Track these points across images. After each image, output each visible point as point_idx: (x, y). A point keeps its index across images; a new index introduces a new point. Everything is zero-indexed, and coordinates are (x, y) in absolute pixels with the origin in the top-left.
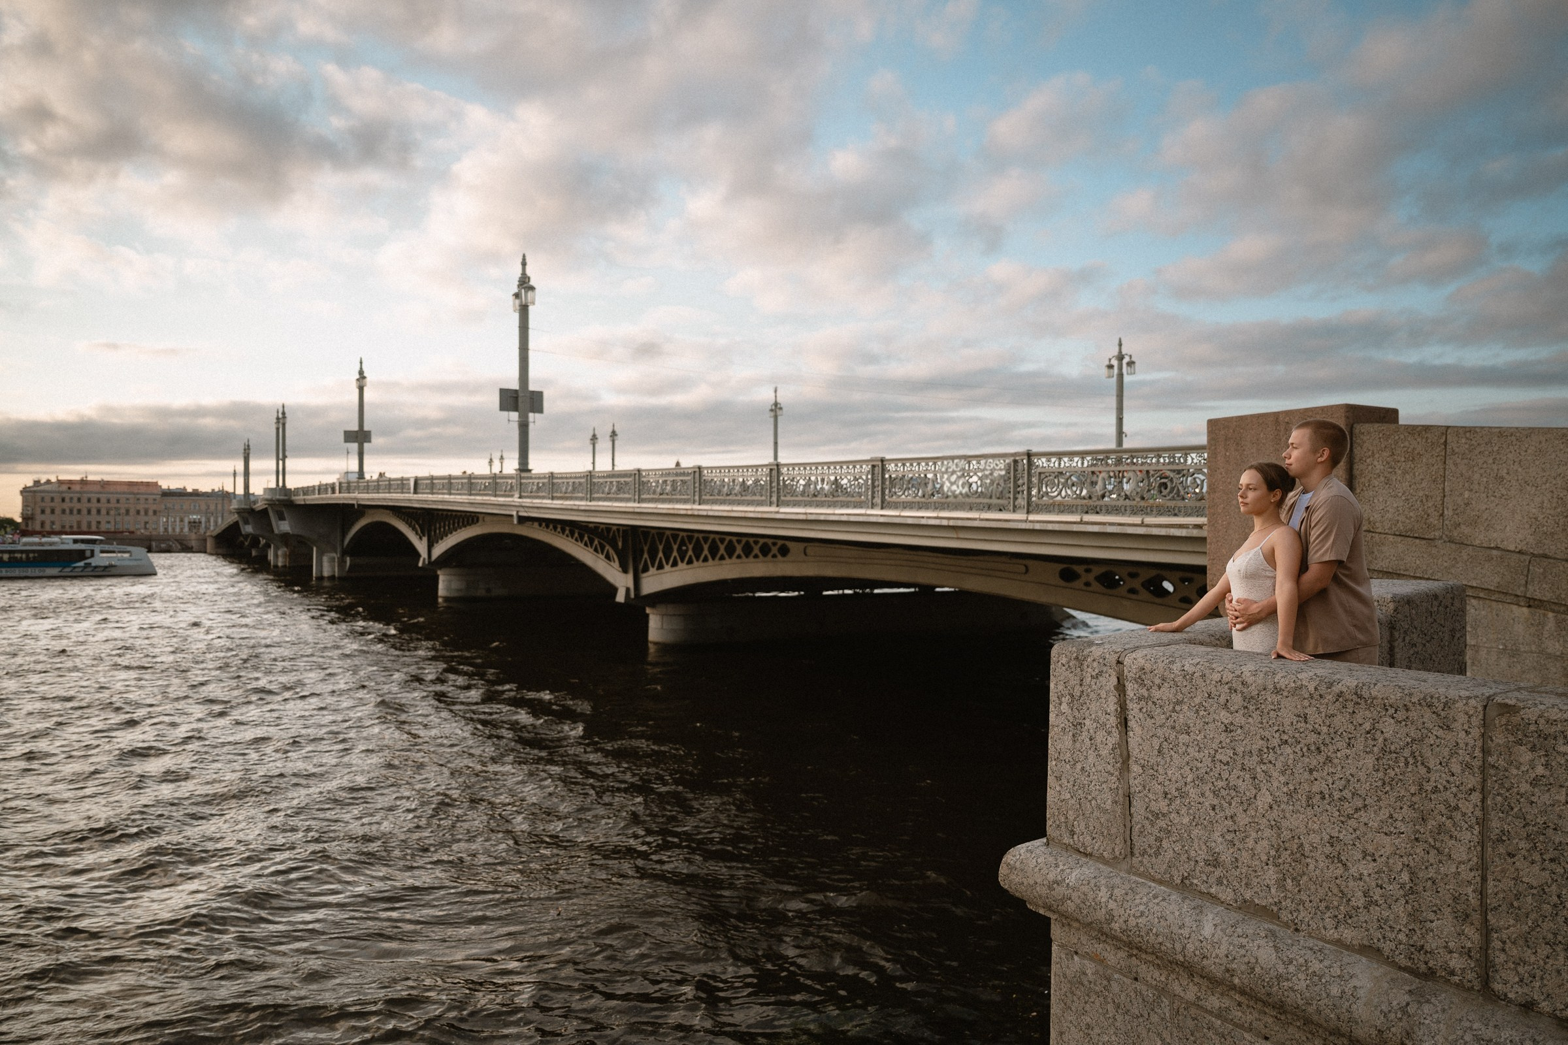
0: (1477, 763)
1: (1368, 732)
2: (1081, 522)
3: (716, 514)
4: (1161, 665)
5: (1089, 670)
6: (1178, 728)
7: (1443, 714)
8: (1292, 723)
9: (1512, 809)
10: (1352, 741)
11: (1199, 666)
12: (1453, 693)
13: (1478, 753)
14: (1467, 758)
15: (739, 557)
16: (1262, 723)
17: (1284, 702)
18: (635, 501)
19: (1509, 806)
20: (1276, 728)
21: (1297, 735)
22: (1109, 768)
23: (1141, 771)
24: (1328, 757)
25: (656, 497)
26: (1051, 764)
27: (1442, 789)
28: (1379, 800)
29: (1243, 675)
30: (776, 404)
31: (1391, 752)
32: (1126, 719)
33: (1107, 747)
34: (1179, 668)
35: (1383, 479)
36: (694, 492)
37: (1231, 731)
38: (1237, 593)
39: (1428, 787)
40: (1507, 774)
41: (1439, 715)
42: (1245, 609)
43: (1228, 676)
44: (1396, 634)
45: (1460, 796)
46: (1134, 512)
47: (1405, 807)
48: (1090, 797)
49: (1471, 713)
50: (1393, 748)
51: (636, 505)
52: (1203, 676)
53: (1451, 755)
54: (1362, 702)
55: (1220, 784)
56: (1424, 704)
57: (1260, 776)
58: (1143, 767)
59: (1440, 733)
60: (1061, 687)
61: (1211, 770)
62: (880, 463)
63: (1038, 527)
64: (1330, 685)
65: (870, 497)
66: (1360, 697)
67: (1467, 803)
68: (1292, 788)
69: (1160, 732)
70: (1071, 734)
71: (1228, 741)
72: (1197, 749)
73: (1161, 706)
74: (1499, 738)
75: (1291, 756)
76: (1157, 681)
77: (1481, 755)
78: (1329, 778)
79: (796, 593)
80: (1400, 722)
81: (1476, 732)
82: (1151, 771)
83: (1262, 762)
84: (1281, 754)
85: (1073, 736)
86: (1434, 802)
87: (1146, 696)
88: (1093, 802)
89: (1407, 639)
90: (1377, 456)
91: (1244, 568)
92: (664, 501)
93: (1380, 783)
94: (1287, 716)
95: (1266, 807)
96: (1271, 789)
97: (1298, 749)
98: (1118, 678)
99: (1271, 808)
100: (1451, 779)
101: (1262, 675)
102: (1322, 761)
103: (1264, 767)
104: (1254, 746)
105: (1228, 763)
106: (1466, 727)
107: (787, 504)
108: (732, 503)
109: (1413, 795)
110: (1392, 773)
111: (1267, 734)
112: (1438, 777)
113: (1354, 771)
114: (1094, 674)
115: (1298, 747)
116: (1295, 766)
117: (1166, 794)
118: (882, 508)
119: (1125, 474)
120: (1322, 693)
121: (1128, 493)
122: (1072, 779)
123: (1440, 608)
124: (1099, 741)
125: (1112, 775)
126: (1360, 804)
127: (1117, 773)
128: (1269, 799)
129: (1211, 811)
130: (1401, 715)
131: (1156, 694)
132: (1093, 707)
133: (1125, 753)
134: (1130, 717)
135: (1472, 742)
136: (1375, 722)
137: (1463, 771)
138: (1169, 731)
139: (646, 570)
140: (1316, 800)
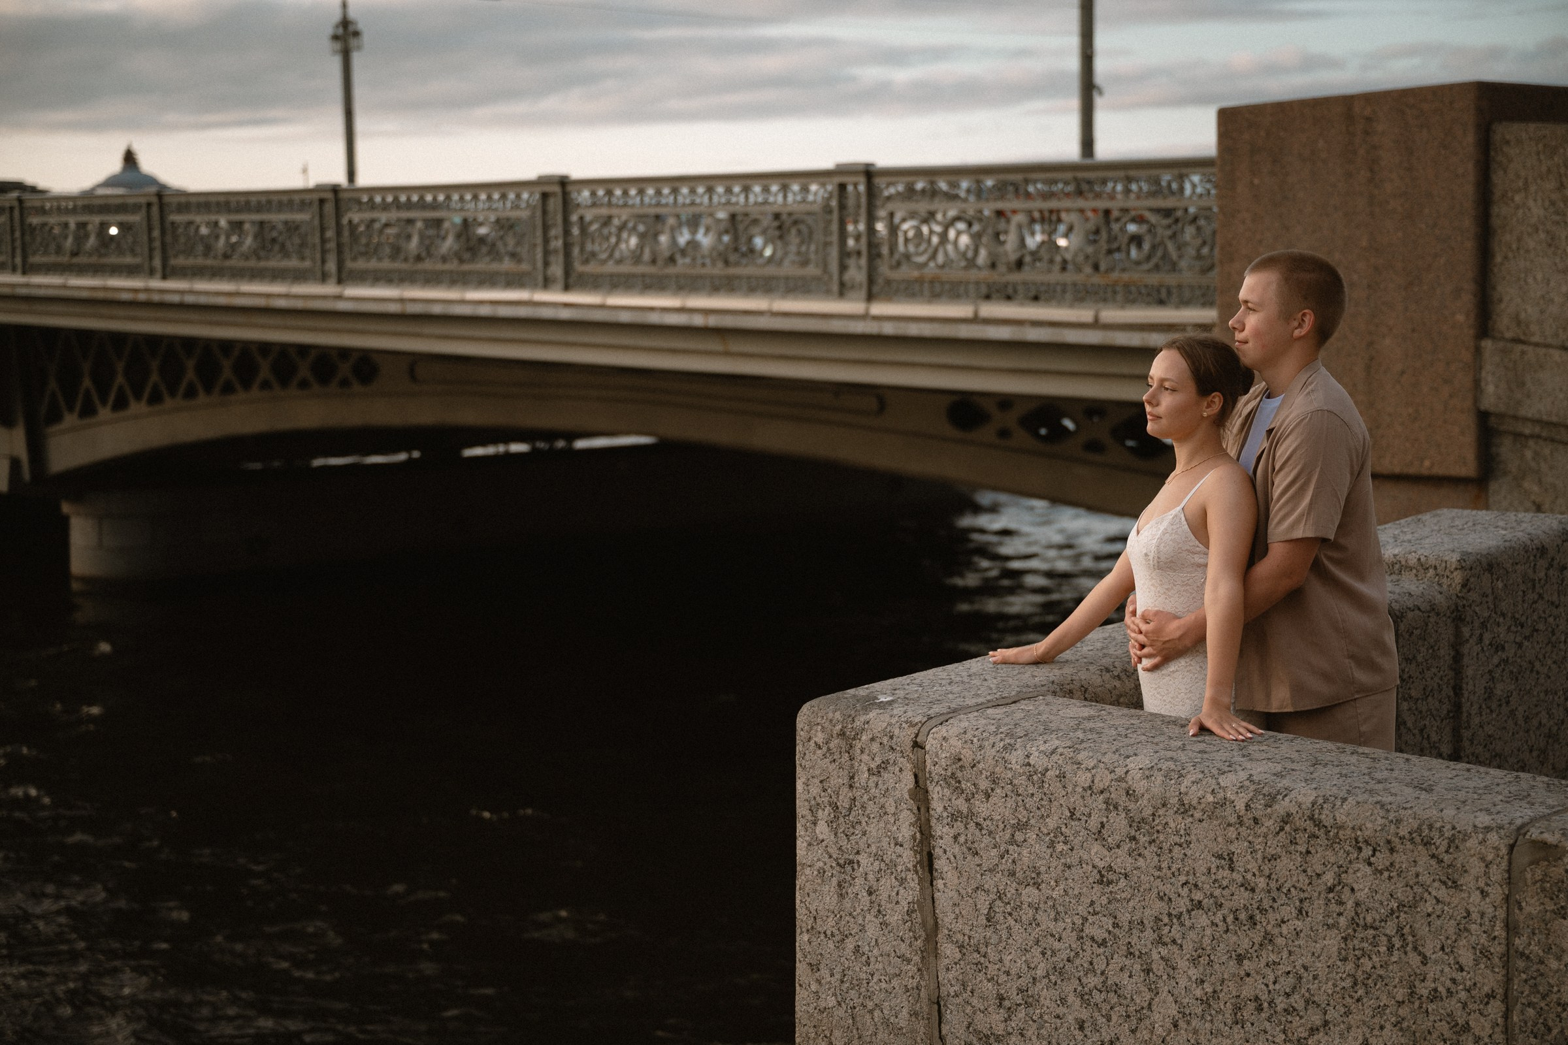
0: (1497, 949)
1: (1331, 890)
2: (976, 320)
3: (203, 300)
4: (990, 753)
5: (865, 757)
6: (1019, 875)
7: (1447, 858)
8: (1209, 869)
9: (1550, 1030)
10: (1306, 904)
11: (1055, 757)
12: (1465, 821)
13: (1499, 931)
14: (1483, 939)
15: (266, 385)
16: (1160, 869)
17: (1198, 830)
18: (14, 270)
19: (1545, 1025)
20: (1183, 879)
21: (1217, 892)
22: (903, 948)
23: (958, 956)
24: (1267, 933)
25: (65, 259)
26: (802, 939)
27: (1444, 993)
28: (1347, 1013)
29: (1129, 777)
30: (345, 23)
31: (1366, 927)
32: (930, 856)
33: (898, 908)
34: (1021, 760)
35: (1542, 236)
36: (151, 250)
37: (1110, 883)
38: (1144, 599)
39: (1423, 990)
40: (1542, 967)
41: (1440, 861)
42: (1158, 631)
43: (1104, 779)
44: (1466, 631)
45: (1471, 1006)
46: (1082, 295)
47: (1388, 1026)
48: (870, 1005)
49: (1490, 857)
50: (1369, 919)
51: (17, 279)
52: (1062, 776)
53: (1459, 933)
54: (1321, 833)
55: (1093, 981)
56: (1418, 840)
57: (1158, 967)
58: (961, 947)
59: (1442, 893)
60: (815, 790)
61: (1077, 954)
62: (557, 189)
63: (888, 329)
64: (1271, 800)
65: (540, 264)
66: (1318, 824)
67: (1482, 1019)
68: (1209, 990)
69: (989, 882)
70: (834, 881)
71: (1104, 900)
72: (1052, 916)
73: (990, 833)
74: (1532, 905)
75: (1208, 932)
76: (984, 784)
77: (1504, 934)
78: (1268, 971)
79: (402, 457)
80: (1381, 873)
81: (1497, 893)
82: (976, 955)
83: (1160, 941)
84: (1192, 927)
85: (839, 885)
86: (1432, 1018)
87: (965, 811)
88: (877, 1013)
89: (1487, 637)
90: (1533, 188)
91: (1153, 549)
92: (81, 270)
93: (1348, 983)
94: (1201, 858)
95: (1169, 1025)
96: (1176, 992)
97: (1218, 918)
98: (916, 776)
99: (1176, 1026)
100: (1458, 976)
101: (1159, 778)
102: (1257, 940)
103: (1164, 952)
104: (1148, 912)
105: (1103, 943)
106: (1481, 884)
107: (361, 277)
108: (237, 274)
109: (1400, 1004)
110: (1367, 964)
111: (1167, 889)
112: (1439, 973)
113: (1307, 959)
114: (873, 765)
115: (1219, 915)
116: (1213, 949)
117: (1001, 998)
118: (567, 288)
119: (1064, 215)
120: (1258, 814)
121: (1068, 257)
122: (838, 969)
123: (1551, 572)
124: (884, 896)
125: (909, 961)
126: (1316, 1019)
127: (917, 959)
128: (1173, 1011)
129: (1077, 1032)
130: (1381, 860)
131: (982, 808)
132: (874, 829)
133: (931, 922)
134: (938, 852)
135: (1490, 911)
136: (1342, 870)
137: (1477, 962)
138: (1005, 880)
139: (55, 417)
140: (1248, 1011)
